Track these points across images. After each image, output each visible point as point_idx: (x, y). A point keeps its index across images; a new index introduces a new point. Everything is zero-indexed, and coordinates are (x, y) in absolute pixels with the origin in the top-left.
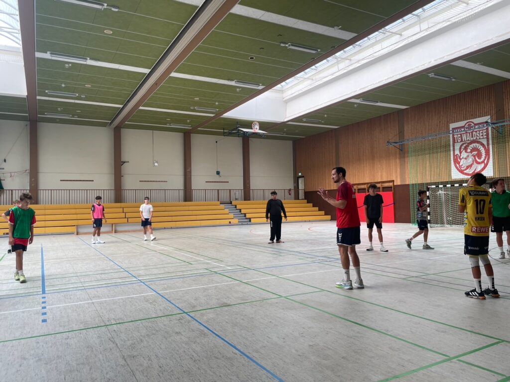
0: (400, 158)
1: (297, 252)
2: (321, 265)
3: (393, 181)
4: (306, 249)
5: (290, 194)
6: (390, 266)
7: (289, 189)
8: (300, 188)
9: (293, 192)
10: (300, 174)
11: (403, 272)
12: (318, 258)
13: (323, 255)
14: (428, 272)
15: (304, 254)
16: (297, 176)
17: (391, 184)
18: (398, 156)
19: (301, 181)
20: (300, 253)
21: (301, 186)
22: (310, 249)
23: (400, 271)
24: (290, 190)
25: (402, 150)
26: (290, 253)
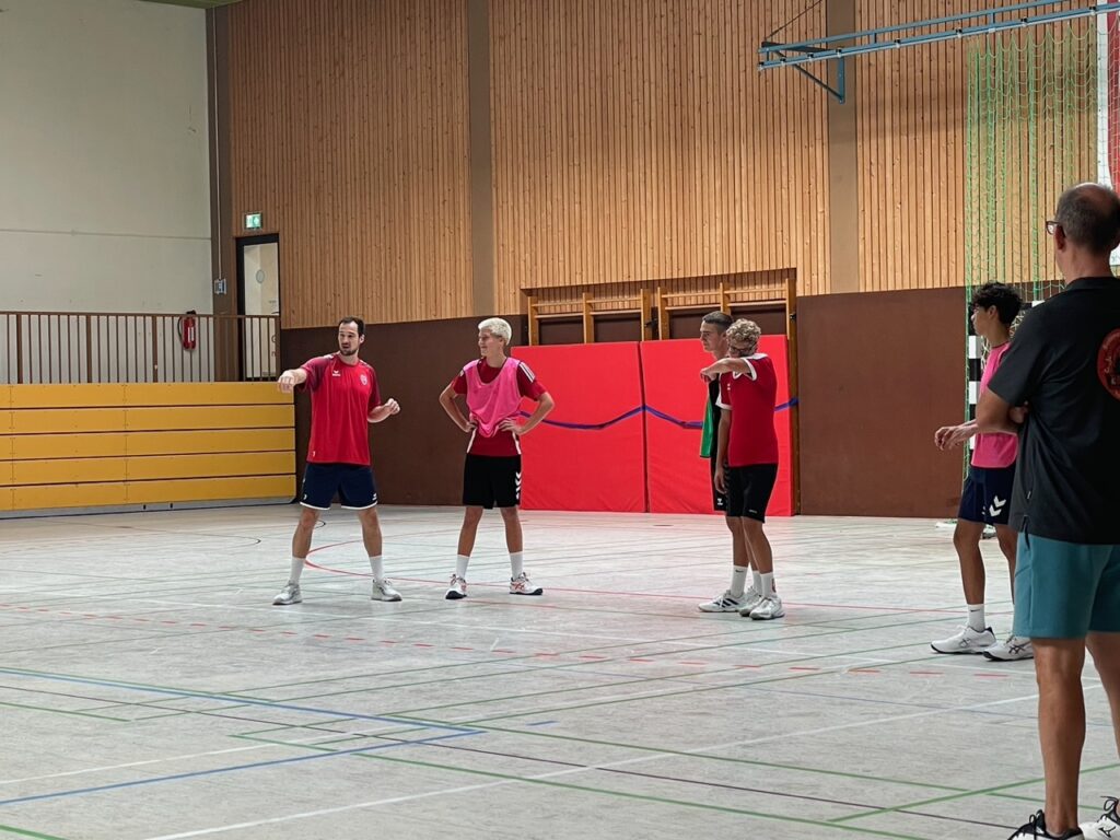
0: (831, 139)
1: (226, 695)
2: (372, 765)
3: (790, 274)
4: (281, 676)
5: (188, 345)
6: (763, 755)
7: (183, 311)
8: (253, 305)
9: (205, 332)
10: (253, 221)
11: (829, 786)
12: (352, 729)
13: (382, 708)
14: (960, 782)
15: (271, 704)
16: (235, 233)
17: (777, 292)
18: (820, 128)
19: (259, 264)
20: (248, 701)
21: (261, 296)
22: (310, 675)
23: (812, 778)
24: (189, 319)
25: (840, 97)
26: (182, 703)
